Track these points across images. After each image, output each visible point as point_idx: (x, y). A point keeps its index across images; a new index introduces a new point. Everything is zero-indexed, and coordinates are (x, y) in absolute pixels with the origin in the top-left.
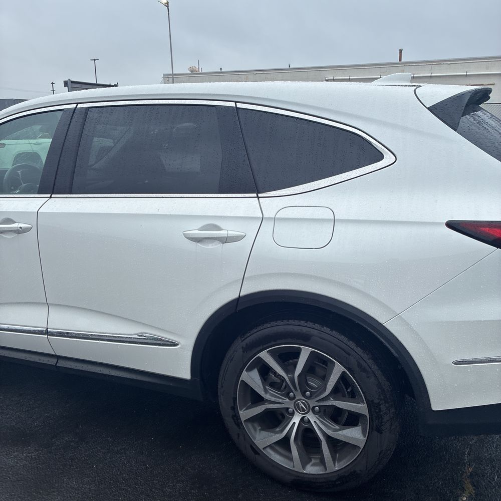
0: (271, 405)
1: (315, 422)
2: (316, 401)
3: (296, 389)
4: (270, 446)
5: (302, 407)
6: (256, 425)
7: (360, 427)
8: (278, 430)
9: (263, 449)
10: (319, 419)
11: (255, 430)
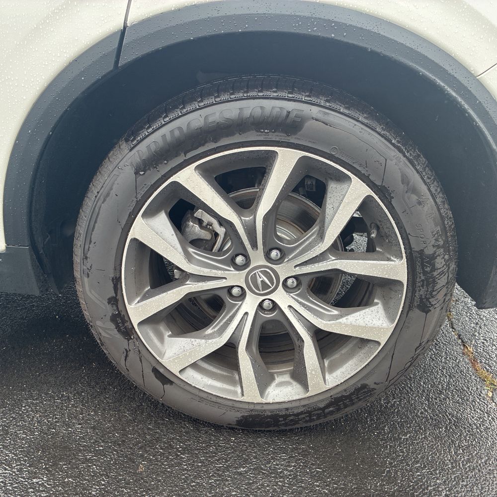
0: (200, 284)
1: (290, 307)
2: (296, 267)
3: (254, 245)
4: (194, 366)
5: (263, 282)
6: (162, 328)
7: (380, 306)
8: (209, 331)
9: (180, 372)
10: (297, 301)
11: (161, 338)
